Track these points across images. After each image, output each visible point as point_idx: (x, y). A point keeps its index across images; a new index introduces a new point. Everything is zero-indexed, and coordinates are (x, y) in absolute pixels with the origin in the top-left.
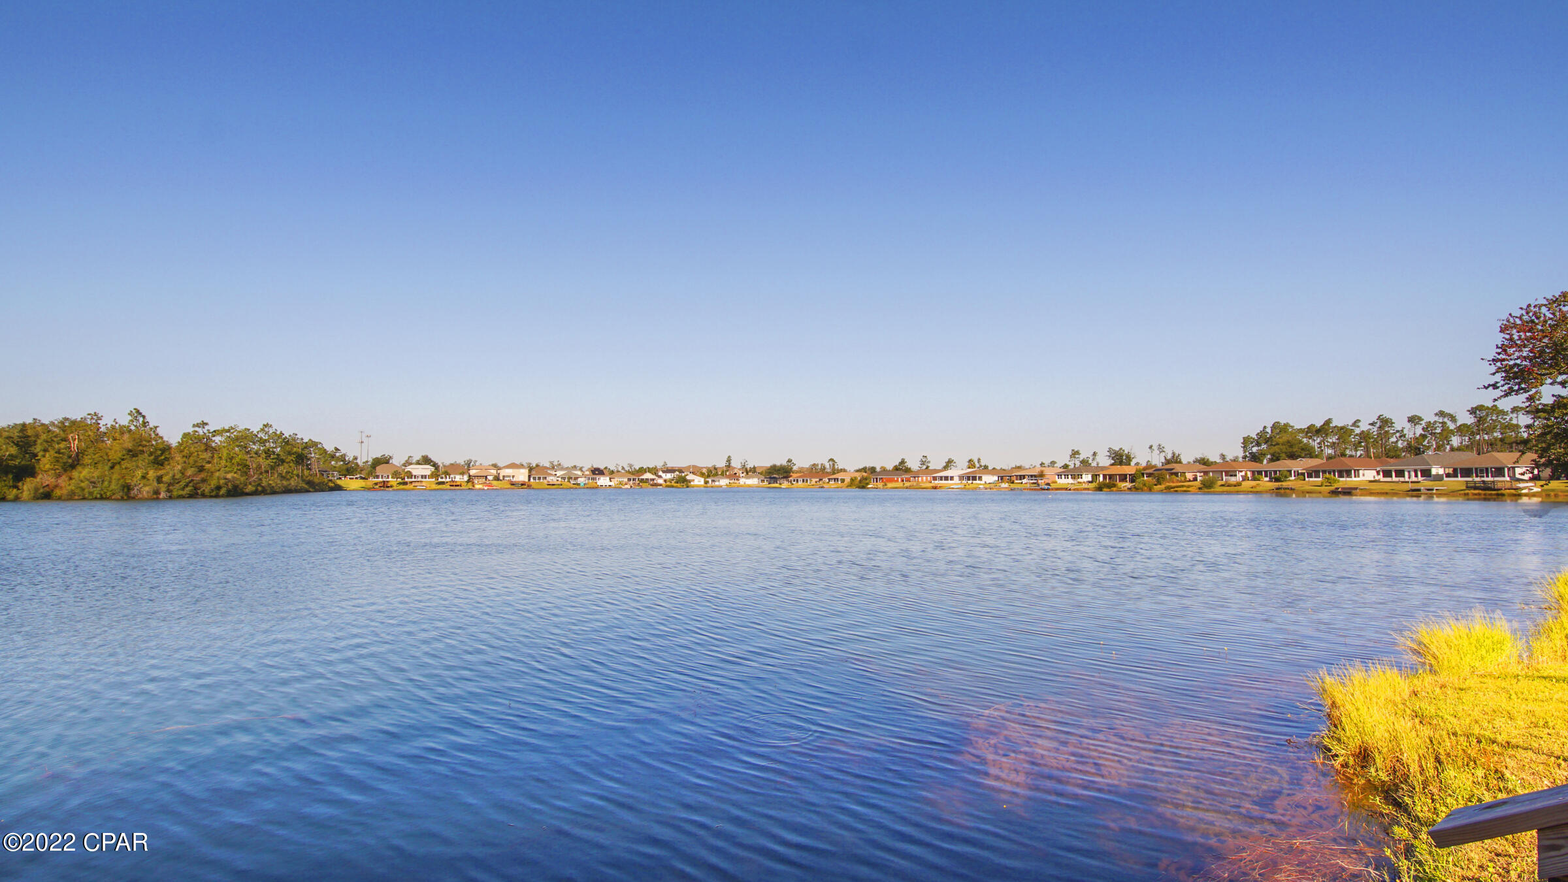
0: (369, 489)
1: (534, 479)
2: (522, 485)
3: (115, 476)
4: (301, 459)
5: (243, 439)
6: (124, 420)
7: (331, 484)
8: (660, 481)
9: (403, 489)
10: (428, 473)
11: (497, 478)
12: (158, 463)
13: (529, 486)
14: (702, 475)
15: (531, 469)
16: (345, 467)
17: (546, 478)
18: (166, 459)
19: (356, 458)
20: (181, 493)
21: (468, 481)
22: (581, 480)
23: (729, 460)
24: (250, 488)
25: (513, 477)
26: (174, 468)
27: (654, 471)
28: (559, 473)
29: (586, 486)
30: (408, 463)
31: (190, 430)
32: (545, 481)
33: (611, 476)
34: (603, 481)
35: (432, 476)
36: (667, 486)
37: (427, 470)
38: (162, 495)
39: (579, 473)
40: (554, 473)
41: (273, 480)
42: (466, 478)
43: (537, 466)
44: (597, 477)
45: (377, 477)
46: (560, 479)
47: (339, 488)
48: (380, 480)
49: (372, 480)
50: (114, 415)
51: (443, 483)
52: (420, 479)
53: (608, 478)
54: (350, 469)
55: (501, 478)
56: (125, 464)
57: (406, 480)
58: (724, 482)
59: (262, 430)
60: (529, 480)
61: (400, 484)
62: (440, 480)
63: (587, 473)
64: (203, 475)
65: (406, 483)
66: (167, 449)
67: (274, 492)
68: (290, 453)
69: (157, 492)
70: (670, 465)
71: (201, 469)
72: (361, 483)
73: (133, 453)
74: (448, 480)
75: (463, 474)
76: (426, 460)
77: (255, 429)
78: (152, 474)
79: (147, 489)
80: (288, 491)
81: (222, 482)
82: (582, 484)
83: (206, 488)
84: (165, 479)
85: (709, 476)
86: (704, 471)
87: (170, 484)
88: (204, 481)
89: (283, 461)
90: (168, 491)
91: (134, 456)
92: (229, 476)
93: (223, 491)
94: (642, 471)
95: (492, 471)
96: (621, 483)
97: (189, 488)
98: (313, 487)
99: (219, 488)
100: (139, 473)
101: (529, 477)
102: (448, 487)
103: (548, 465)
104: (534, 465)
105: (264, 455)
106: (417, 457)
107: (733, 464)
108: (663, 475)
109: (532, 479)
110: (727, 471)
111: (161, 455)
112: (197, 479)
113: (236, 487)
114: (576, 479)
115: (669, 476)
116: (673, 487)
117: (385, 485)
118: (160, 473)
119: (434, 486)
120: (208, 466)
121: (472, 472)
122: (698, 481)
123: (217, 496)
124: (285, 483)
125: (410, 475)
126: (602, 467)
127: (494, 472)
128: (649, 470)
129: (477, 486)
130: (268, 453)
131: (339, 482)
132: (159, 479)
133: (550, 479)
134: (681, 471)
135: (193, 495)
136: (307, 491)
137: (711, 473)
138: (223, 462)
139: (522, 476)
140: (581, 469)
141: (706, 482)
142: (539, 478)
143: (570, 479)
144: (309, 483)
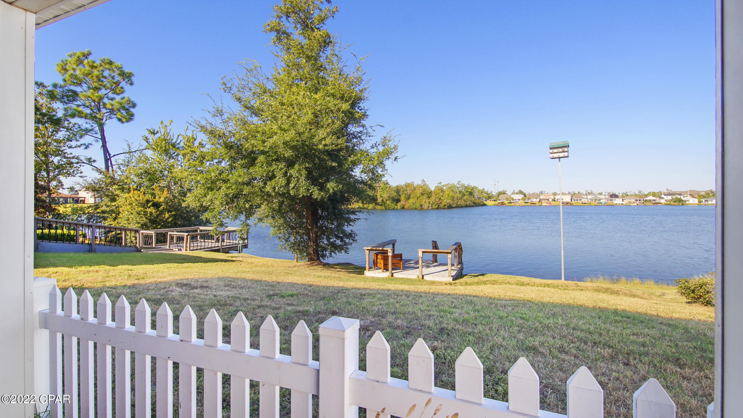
0: (496, 205)
1: (574, 200)
2: (567, 203)
3: (418, 202)
4: (471, 194)
5: (452, 188)
6: (420, 183)
7: (482, 203)
8: (662, 201)
9: (510, 205)
10: (520, 198)
11: (554, 200)
12: (429, 197)
13: (571, 204)
15: (574, 195)
16: (488, 196)
17: (581, 200)
18: (431, 196)
19: (492, 192)
20: (435, 207)
21: (540, 201)
22: (603, 201)
24: (454, 206)
25: (562, 199)
26: (433, 198)
27: (659, 195)
28: (589, 197)
29: (606, 204)
30: (514, 193)
31: (437, 185)
32: (581, 201)
33: (623, 198)
34: (618, 201)
35: (522, 199)
36: (665, 204)
37: (521, 196)
38: (430, 208)
39: (602, 197)
40: (586, 197)
41: (461, 203)
42: (538, 200)
43: (579, 193)
44: (614, 199)
45: (500, 200)
46: (589, 200)
47: (485, 205)
48: (501, 201)
49: (498, 202)
50: (417, 182)
51: (527, 203)
52: (517, 201)
53: (621, 200)
54: (489, 197)
55: (556, 200)
56: (421, 198)
57: (511, 201)
59: (458, 183)
60: (571, 201)
61: (509, 203)
62: (526, 201)
63: (607, 197)
64: (441, 201)
65: (511, 203)
66: (431, 192)
67: (462, 207)
68: (467, 192)
69: (429, 207)
70: (674, 191)
71: (440, 199)
72: (493, 203)
73: (422, 194)
74: (530, 201)
75: (536, 198)
76: (521, 192)
77: (455, 183)
78: (427, 201)
79: (426, 206)
80: (467, 206)
81: (446, 203)
82: (603, 203)
83: (441, 206)
84: (431, 202)
87: (432, 204)
88: (441, 203)
89: (465, 195)
90: (432, 206)
91: (423, 195)
92: (448, 201)
93: (446, 207)
95: (551, 197)
96: (630, 202)
97: (437, 206)
98: (476, 205)
99: (445, 206)
100: (424, 201)
101: (571, 199)
102: (530, 204)
103: (584, 193)
104: (577, 193)
105: (458, 193)
106: (517, 191)
108: (665, 197)
109: (573, 201)
111: (429, 195)
112: (439, 202)
113: (450, 205)
114: (599, 200)
115: (670, 198)
117: (503, 203)
118: (429, 200)
119: (523, 204)
120: (442, 198)
121: (541, 197)
123: (444, 208)
124: (466, 203)
125: (513, 199)
126: (617, 194)
127: (552, 197)
128: (654, 195)
129: (544, 204)
130: (460, 192)
131: (485, 202)
132: (429, 203)
133: (583, 200)
134: (680, 194)
135: (438, 208)
136: (473, 206)
137: (709, 195)
138: (446, 196)
139: (567, 199)
141: (700, 202)
142: (577, 200)
143: (595, 200)
144: (474, 203)
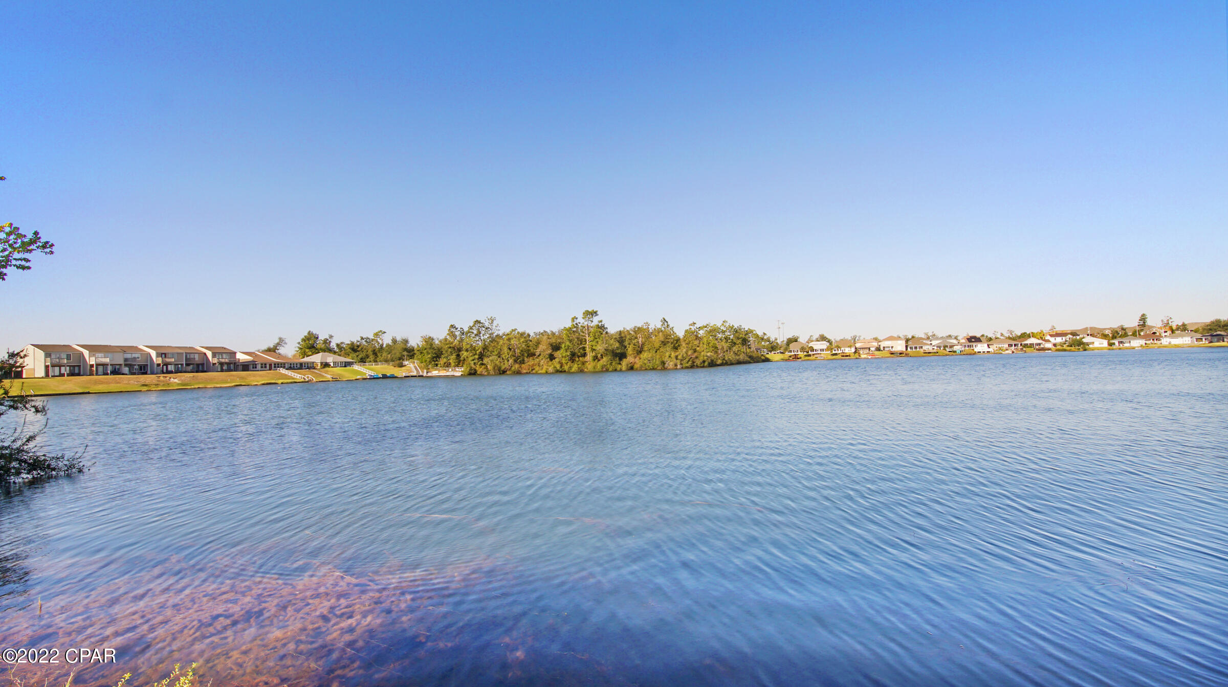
0: (786, 360)
1: (911, 348)
2: (901, 354)
3: (658, 357)
4: (745, 341)
5: (713, 331)
6: (659, 325)
7: (763, 358)
8: (1049, 345)
9: (808, 360)
10: (825, 347)
11: (878, 349)
12: (676, 348)
13: (907, 355)
14: (1105, 336)
15: (907, 341)
16: (770, 345)
17: (922, 347)
18: (679, 346)
19: (776, 339)
20: (687, 365)
21: (855, 352)
22: (957, 348)
23: (1143, 318)
24: (719, 362)
25: (892, 347)
26: (683, 351)
27: (1038, 335)
28: (934, 343)
29: (962, 353)
30: (810, 341)
31: (688, 328)
32: (922, 350)
33: (989, 343)
34: (981, 347)
35: (827, 349)
36: (1058, 350)
37: (824, 345)
38: (679, 367)
39: (955, 342)
40: (930, 343)
41: (730, 356)
42: (853, 350)
43: (913, 337)
44: (974, 344)
45: (791, 351)
46: (935, 348)
47: (767, 360)
48: (793, 353)
49: (787, 354)
50: (655, 324)
51: (836, 354)
52: (819, 352)
53: (986, 345)
54: (773, 348)
55: (882, 349)
56: (661, 349)
57: (810, 353)
58: (1137, 343)
59: (723, 324)
60: (907, 349)
61: (806, 356)
62: (834, 352)
63: (963, 341)
64: (696, 354)
65: (810, 355)
66: (678, 340)
67: (732, 364)
68: (738, 338)
69: (676, 365)
70: (1059, 328)
71: (695, 351)
72: (781, 356)
73: (664, 343)
74: (839, 352)
75: (850, 347)
76: (823, 338)
77: (719, 324)
78: (673, 355)
79: (671, 363)
80: (739, 363)
81: (705, 358)
82: (958, 352)
83: (698, 362)
84: (679, 357)
85: (1114, 337)
86: (1107, 332)
87: (681, 360)
88: (697, 358)
89: (735, 344)
90: (681, 364)
91: (665, 345)
92: (709, 354)
93: (706, 364)
94: (1025, 336)
95: (874, 344)
96: (1000, 349)
97: (690, 362)
98: (754, 360)
99: (704, 362)
100: (667, 354)
101: (907, 347)
102: (840, 357)
103: (923, 336)
104: (910, 337)
105: (724, 341)
106: (816, 336)
107: (1149, 322)
108: (1052, 340)
109: (909, 348)
110: (1142, 329)
111: (676, 344)
112: (694, 356)
113: (712, 361)
114: (951, 347)
115: (1059, 340)
116: (1065, 350)
117: (796, 357)
118: (677, 354)
119: (830, 357)
120: (698, 349)
121: (858, 345)
122: (1100, 343)
123: (703, 367)
124: (737, 357)
125: (812, 350)
126: (978, 335)
127: (875, 344)
128: (1034, 335)
129: (863, 356)
130: (727, 339)
131: (767, 356)
132: (676, 357)
133: (925, 348)
134: (1074, 334)
135: (692, 367)
136: (750, 363)
137: (1119, 334)
138: (705, 346)
139: (900, 346)
140: (956, 338)
141: (1111, 345)
142: (916, 348)
143: (945, 347)
144: (750, 357)
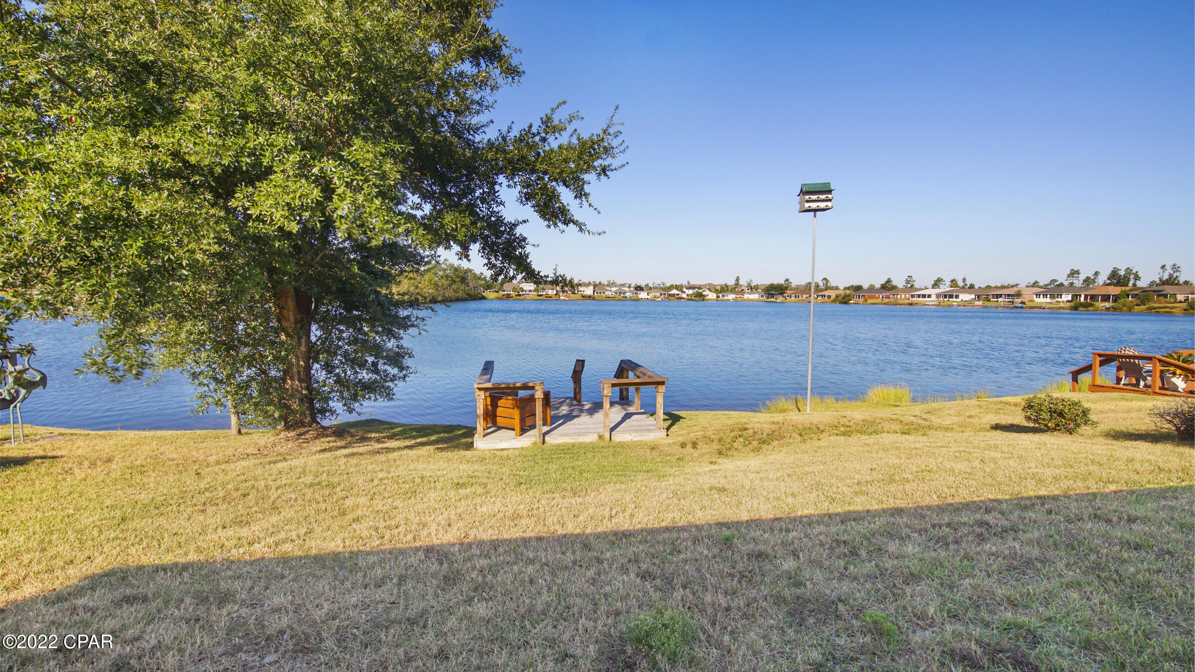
0: (500, 299)
1: (597, 293)
2: (589, 297)
4: (463, 280)
5: (435, 270)
7: (480, 296)
8: (684, 296)
9: (519, 299)
10: (532, 288)
11: (574, 293)
13: (594, 299)
14: (716, 291)
15: (595, 286)
16: (485, 284)
17: (604, 292)
21: (556, 294)
22: (628, 295)
23: (737, 279)
24: (440, 298)
25: (584, 291)
27: (679, 288)
28: (614, 289)
29: (631, 299)
32: (604, 295)
33: (649, 292)
34: (643, 295)
35: (535, 290)
36: (688, 300)
39: (627, 289)
40: (610, 289)
41: (450, 293)
42: (555, 292)
43: (599, 284)
44: (639, 292)
45: (504, 291)
46: (614, 293)
47: (483, 298)
48: (506, 293)
49: (501, 293)
51: (541, 295)
52: (528, 293)
53: (646, 293)
54: (488, 286)
55: (576, 292)
58: (731, 297)
60: (594, 294)
61: (517, 295)
62: (539, 293)
63: (633, 289)
65: (520, 295)
67: (451, 301)
68: (458, 277)
70: (692, 283)
71: (417, 287)
72: (495, 295)
74: (544, 293)
75: (553, 289)
80: (458, 300)
81: (427, 294)
82: (628, 297)
85: (721, 292)
86: (718, 288)
89: (455, 282)
92: (430, 291)
94: (671, 287)
96: (655, 297)
98: (472, 297)
101: (594, 292)
102: (545, 298)
103: (606, 283)
104: (597, 284)
105: (445, 278)
107: (741, 282)
108: (687, 291)
110: (736, 288)
113: (433, 297)
114: (625, 293)
115: (691, 292)
116: (692, 300)
117: (508, 296)
119: (536, 298)
120: (420, 285)
122: (712, 296)
124: (456, 295)
125: (522, 290)
126: (643, 285)
128: (677, 287)
129: (562, 298)
130: (447, 277)
131: (484, 294)
133: (607, 293)
134: (700, 288)
136: (468, 300)
137: (724, 289)
138: (425, 283)
139: (589, 291)
140: (629, 287)
141: (718, 297)
142: (600, 293)
143: (620, 293)
144: (468, 294)
